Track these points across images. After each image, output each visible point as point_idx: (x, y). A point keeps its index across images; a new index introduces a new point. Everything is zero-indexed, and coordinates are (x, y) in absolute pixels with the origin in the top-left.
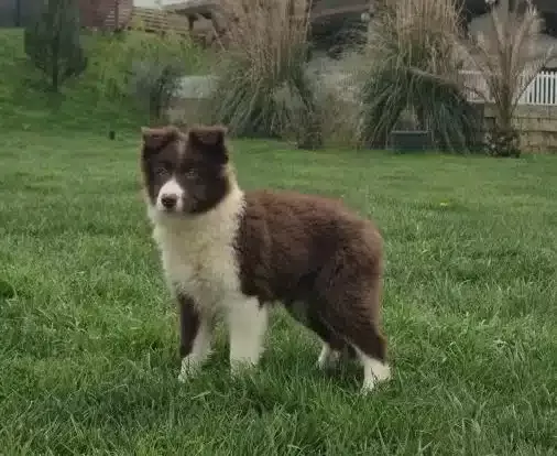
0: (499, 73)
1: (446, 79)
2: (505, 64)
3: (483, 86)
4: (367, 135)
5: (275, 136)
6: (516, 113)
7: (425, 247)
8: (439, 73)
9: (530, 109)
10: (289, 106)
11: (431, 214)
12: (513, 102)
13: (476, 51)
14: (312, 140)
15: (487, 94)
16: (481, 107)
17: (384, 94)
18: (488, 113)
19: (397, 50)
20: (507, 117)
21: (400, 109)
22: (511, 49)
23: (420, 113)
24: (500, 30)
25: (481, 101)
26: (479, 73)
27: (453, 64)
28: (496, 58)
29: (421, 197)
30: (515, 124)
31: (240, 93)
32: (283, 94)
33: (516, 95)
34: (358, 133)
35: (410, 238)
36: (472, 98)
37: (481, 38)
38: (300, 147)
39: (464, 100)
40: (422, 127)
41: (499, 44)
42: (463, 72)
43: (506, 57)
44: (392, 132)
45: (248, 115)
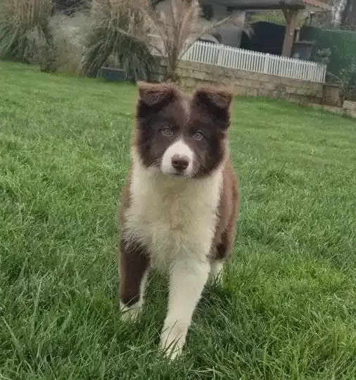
0: (172, 39)
1: (140, 38)
2: (176, 34)
3: (162, 46)
4: (86, 67)
5: (26, 61)
6: (180, 65)
7: (114, 134)
8: (136, 32)
9: (189, 63)
10: (38, 43)
11: (120, 118)
12: (179, 58)
13: (159, 23)
14: (50, 67)
15: (163, 51)
16: (159, 59)
17: (99, 43)
18: (162, 63)
19: (110, 16)
20: (174, 67)
21: (108, 55)
22: (181, 25)
23: (121, 57)
24: (175, 11)
25: (159, 55)
26: (159, 37)
27: (144, 30)
28: (171, 30)
29: (116, 108)
30: (178, 72)
31: (4, 32)
32: (34, 35)
33: (180, 54)
34: (80, 67)
36: (154, 52)
37: (163, 15)
38: (42, 71)
39: (148, 53)
40: (121, 66)
41: (174, 21)
42: (150, 35)
43: (177, 28)
44: (102, 68)
45: (9, 45)
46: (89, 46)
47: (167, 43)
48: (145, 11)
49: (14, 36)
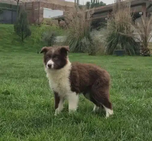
0: (144, 34)
1: (129, 35)
2: (145, 31)
3: (139, 37)
4: (108, 51)
5: (82, 52)
6: (149, 44)
8: (127, 33)
10: (86, 43)
11: (125, 71)
12: (148, 41)
13: (137, 28)
14: (92, 53)
15: (141, 39)
16: (139, 43)
17: (112, 40)
18: (141, 44)
19: (115, 28)
20: (146, 45)
21: (117, 44)
22: (147, 27)
23: (122, 45)
24: (144, 21)
25: (139, 41)
26: (138, 33)
27: (131, 32)
28: (143, 30)
29: (122, 67)
30: (148, 47)
31: (73, 40)
32: (84, 40)
34: (105, 51)
35: (120, 78)
36: (136, 40)
37: (138, 24)
38: (89, 55)
39: (134, 41)
40: (123, 49)
41: (143, 25)
42: (134, 33)
43: (145, 29)
44: (115, 50)
45: (75, 46)
46: (108, 42)
47: (142, 36)
48: (130, 23)
49: (76, 42)
